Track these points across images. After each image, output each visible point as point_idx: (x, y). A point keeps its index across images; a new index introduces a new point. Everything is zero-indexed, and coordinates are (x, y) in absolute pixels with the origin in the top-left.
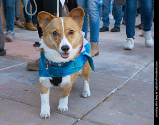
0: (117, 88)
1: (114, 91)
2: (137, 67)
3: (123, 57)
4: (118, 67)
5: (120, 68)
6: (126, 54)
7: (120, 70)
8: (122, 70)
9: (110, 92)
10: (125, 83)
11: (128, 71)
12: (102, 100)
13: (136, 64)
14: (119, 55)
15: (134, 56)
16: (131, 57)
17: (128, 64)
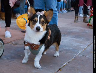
0: (68, 62)
1: (65, 64)
2: (82, 47)
3: (72, 40)
4: (68, 47)
5: (70, 47)
6: (75, 38)
7: (70, 49)
8: (71, 49)
9: (63, 65)
10: (73, 58)
11: (75, 50)
12: (57, 71)
13: (81, 45)
14: (69, 38)
15: (80, 39)
16: (78, 39)
17: (76, 44)
